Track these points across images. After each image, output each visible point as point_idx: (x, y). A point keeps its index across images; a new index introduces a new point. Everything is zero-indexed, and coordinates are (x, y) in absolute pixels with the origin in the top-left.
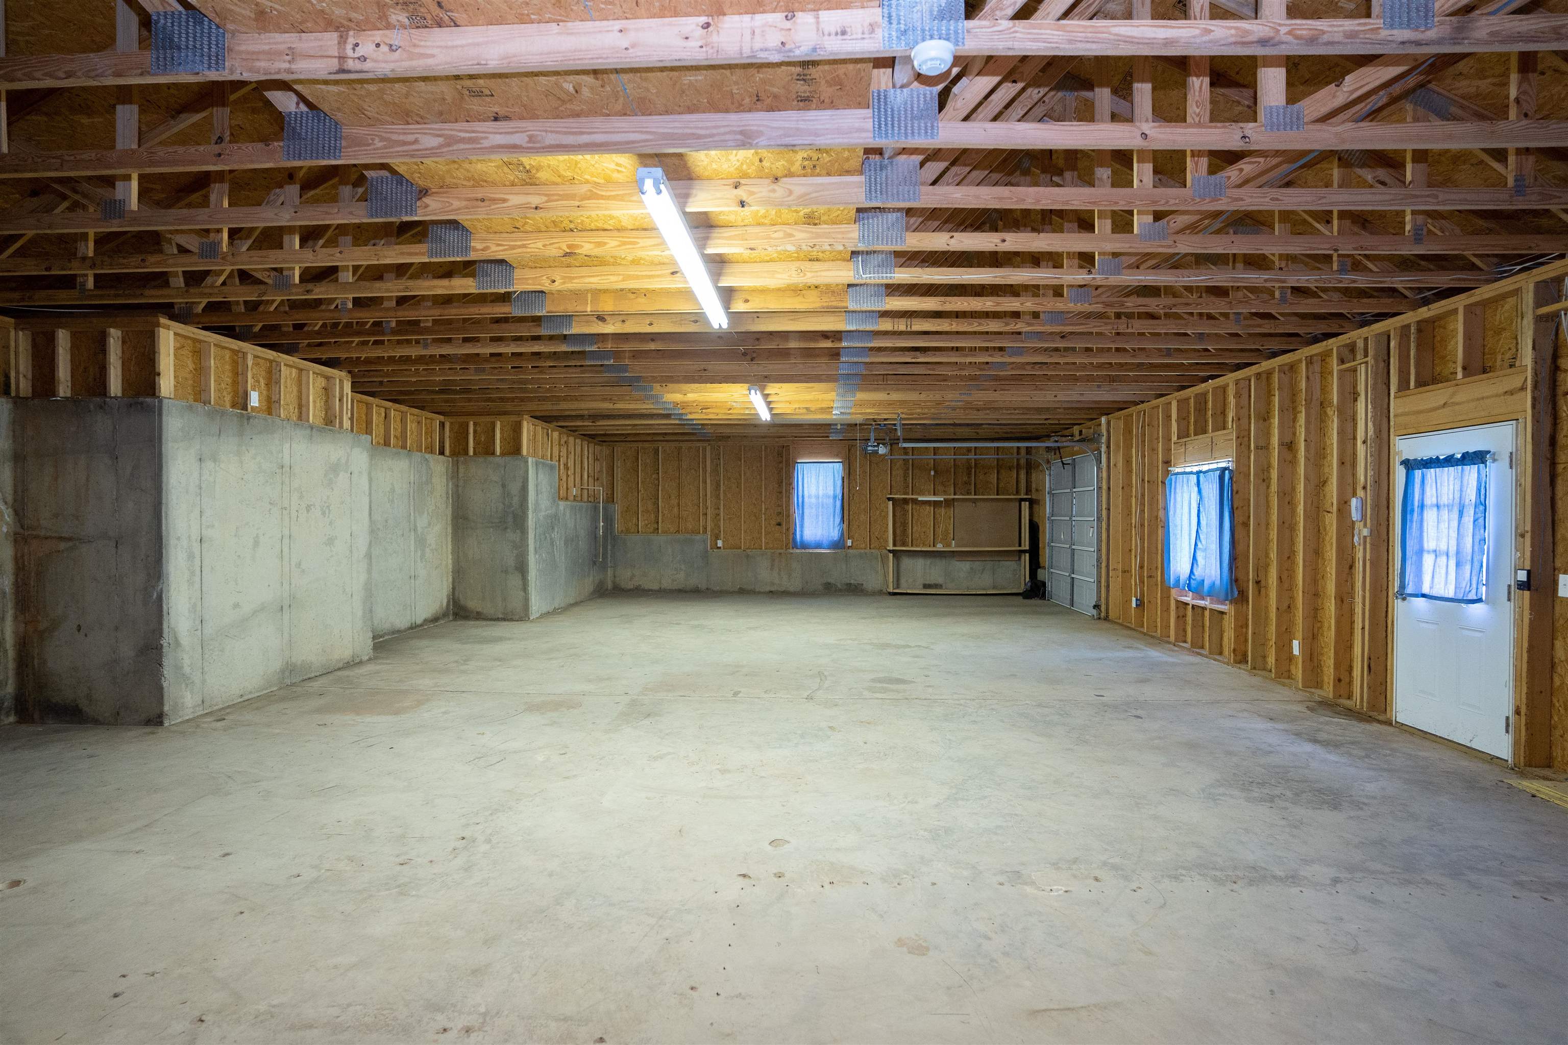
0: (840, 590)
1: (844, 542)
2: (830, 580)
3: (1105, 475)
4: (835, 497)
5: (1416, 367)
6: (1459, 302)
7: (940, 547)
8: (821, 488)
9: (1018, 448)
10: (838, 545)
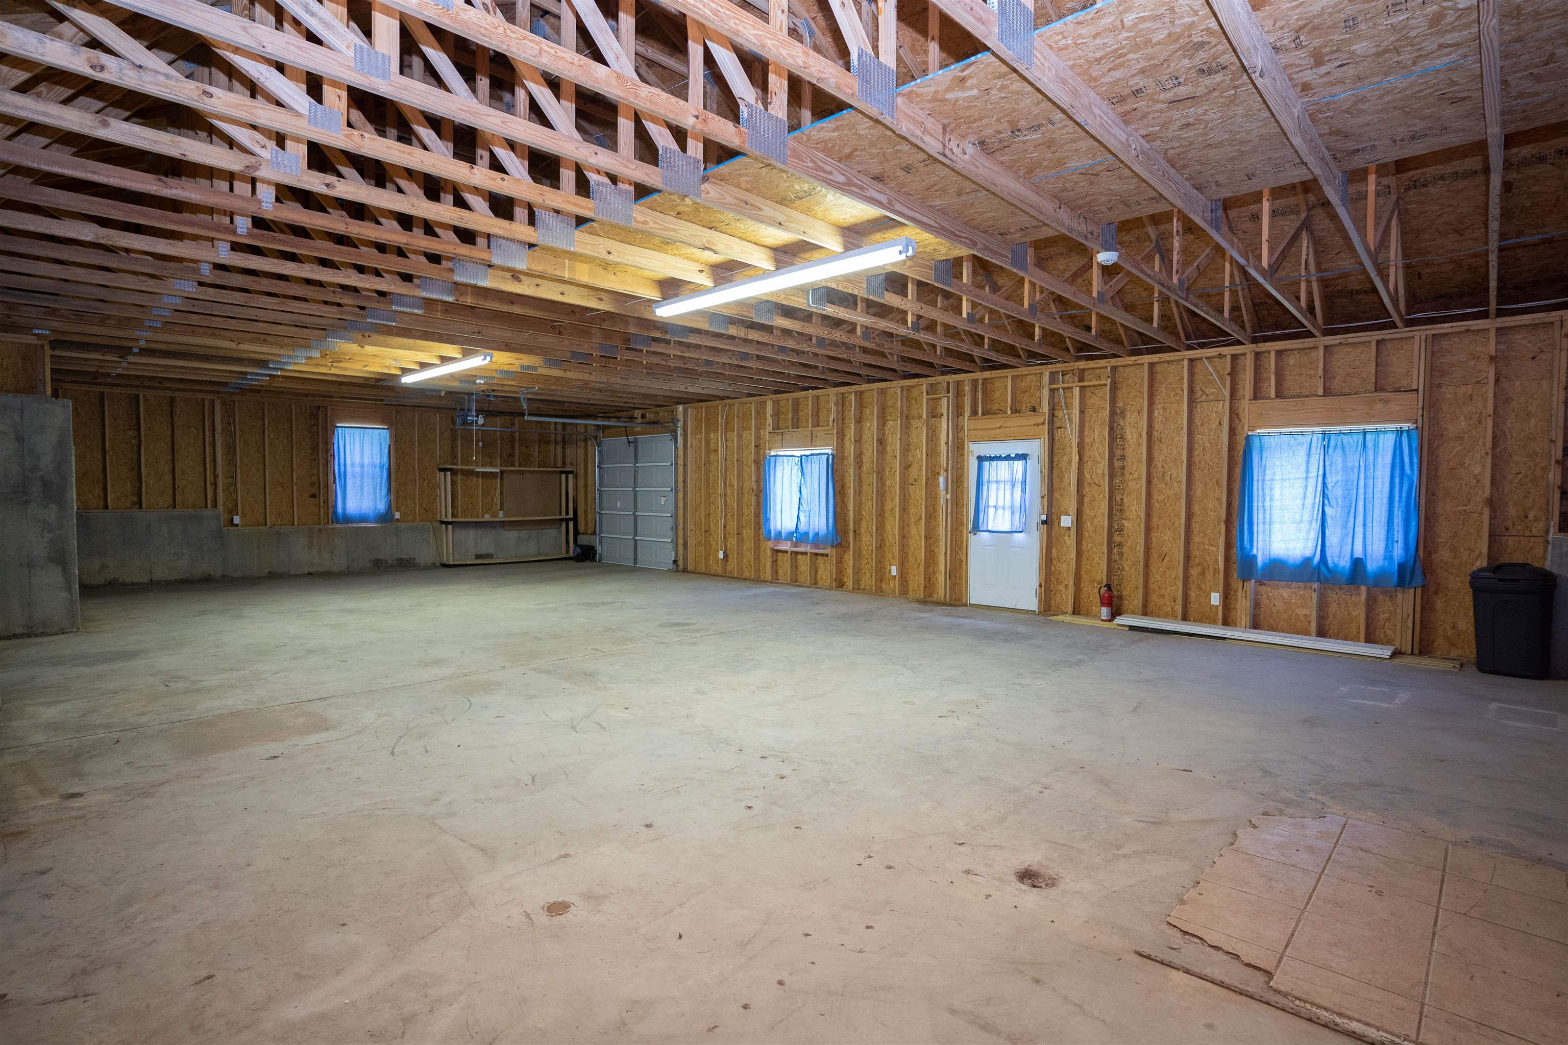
0: (391, 566)
1: (393, 516)
2: (378, 557)
3: (681, 453)
4: (382, 467)
5: (982, 403)
6: (1009, 373)
7: (487, 517)
8: (366, 456)
9: (556, 423)
10: (385, 518)
